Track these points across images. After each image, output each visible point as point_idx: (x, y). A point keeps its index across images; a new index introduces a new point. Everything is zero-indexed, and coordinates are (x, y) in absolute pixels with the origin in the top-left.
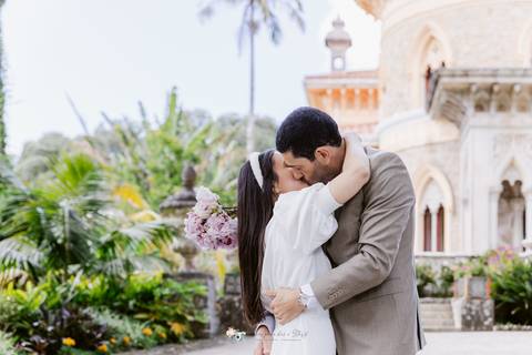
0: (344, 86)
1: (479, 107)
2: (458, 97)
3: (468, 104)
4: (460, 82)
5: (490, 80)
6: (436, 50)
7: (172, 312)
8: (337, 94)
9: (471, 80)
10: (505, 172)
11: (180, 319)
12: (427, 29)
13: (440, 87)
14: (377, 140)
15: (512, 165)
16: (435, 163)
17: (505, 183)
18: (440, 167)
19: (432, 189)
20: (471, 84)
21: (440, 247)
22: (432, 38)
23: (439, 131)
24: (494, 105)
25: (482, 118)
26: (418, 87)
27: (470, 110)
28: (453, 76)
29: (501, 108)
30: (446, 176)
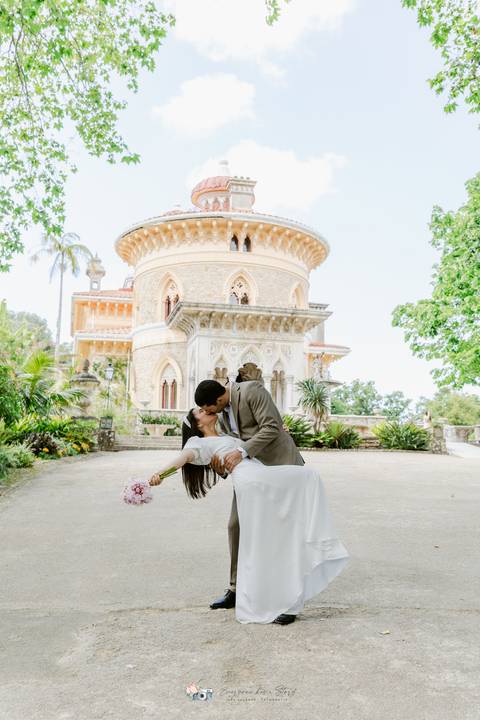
0: (100, 300)
1: (203, 325)
2: (191, 318)
3: (197, 322)
4: (193, 310)
5: (211, 310)
6: (173, 288)
7: (81, 437)
8: (94, 305)
9: (200, 309)
10: (217, 363)
11: (85, 440)
12: (168, 275)
13: (181, 311)
14: (131, 338)
15: (221, 359)
16: (171, 355)
17: (217, 369)
18: (175, 358)
19: (169, 370)
20: (199, 312)
21: (173, 405)
22: (171, 280)
23: (175, 336)
24: (211, 324)
25: (205, 331)
26: (161, 308)
27: (198, 326)
28: (190, 306)
29: (215, 326)
30: (178, 363)
